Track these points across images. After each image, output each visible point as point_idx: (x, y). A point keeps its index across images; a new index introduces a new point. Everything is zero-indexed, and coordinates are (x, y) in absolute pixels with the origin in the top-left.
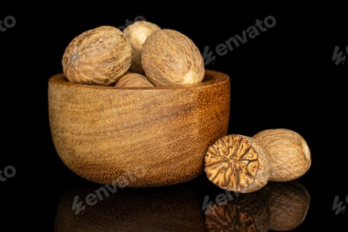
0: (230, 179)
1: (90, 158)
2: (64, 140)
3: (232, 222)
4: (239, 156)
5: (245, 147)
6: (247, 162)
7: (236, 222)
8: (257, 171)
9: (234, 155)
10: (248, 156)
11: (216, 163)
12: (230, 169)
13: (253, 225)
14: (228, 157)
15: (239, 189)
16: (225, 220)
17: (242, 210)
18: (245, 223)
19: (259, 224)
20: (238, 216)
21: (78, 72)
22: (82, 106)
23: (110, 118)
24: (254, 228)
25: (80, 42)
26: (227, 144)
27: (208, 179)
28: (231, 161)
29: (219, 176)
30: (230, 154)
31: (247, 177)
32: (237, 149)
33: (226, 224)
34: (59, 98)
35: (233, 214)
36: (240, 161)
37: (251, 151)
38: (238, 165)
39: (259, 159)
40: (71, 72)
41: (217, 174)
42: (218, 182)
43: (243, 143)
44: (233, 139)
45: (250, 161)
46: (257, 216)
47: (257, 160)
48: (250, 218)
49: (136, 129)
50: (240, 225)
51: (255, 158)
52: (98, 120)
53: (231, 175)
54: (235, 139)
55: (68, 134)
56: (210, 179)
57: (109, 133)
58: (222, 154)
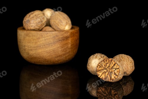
0: (107, 77)
1: (35, 55)
2: (25, 50)
3: (108, 94)
4: (111, 67)
5: (114, 63)
6: (114, 69)
7: (110, 94)
8: (119, 73)
9: (109, 66)
10: (115, 67)
11: (101, 70)
12: (107, 72)
13: (117, 95)
14: (106, 67)
15: (111, 81)
16: (105, 93)
17: (113, 89)
18: (114, 94)
19: (120, 95)
20: (111, 91)
21: (29, 26)
22: (32, 37)
23: (42, 41)
24: (118, 97)
25: (30, 16)
26: (106, 62)
27: (98, 76)
28: (108, 69)
29: (103, 75)
30: (107, 66)
31: (115, 75)
32: (110, 64)
33: (105, 95)
34: (23, 35)
35: (108, 91)
36: (111, 69)
37: (116, 65)
38: (110, 71)
39: (120, 68)
40: (27, 26)
41: (102, 75)
42: (102, 78)
43: (113, 62)
44: (108, 60)
45: (116, 69)
46: (119, 91)
47: (119, 68)
48: (116, 92)
49: (51, 45)
50: (112, 95)
51: (118, 67)
52: (38, 42)
53: (108, 75)
54: (109, 60)
55: (27, 47)
56: (99, 76)
57: (42, 47)
58: (104, 66)
